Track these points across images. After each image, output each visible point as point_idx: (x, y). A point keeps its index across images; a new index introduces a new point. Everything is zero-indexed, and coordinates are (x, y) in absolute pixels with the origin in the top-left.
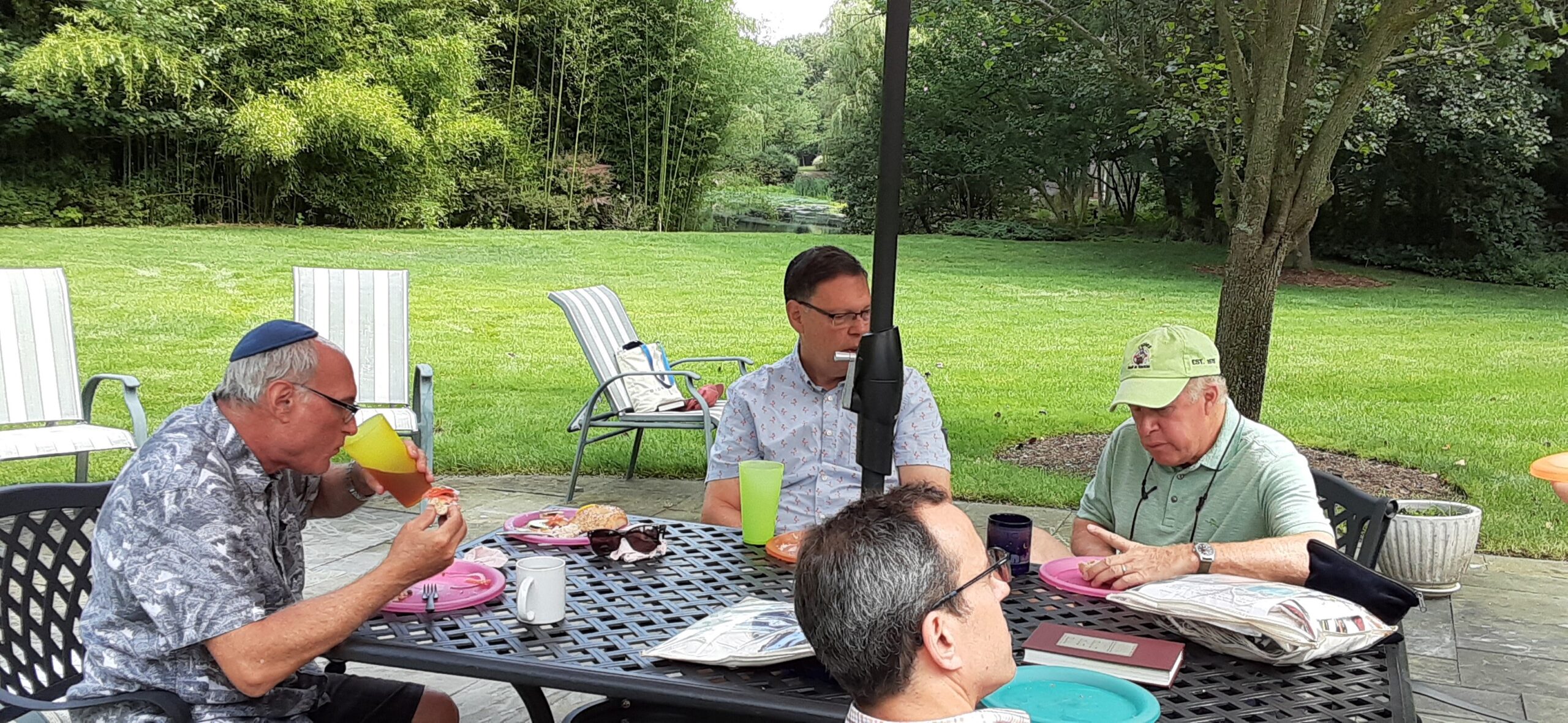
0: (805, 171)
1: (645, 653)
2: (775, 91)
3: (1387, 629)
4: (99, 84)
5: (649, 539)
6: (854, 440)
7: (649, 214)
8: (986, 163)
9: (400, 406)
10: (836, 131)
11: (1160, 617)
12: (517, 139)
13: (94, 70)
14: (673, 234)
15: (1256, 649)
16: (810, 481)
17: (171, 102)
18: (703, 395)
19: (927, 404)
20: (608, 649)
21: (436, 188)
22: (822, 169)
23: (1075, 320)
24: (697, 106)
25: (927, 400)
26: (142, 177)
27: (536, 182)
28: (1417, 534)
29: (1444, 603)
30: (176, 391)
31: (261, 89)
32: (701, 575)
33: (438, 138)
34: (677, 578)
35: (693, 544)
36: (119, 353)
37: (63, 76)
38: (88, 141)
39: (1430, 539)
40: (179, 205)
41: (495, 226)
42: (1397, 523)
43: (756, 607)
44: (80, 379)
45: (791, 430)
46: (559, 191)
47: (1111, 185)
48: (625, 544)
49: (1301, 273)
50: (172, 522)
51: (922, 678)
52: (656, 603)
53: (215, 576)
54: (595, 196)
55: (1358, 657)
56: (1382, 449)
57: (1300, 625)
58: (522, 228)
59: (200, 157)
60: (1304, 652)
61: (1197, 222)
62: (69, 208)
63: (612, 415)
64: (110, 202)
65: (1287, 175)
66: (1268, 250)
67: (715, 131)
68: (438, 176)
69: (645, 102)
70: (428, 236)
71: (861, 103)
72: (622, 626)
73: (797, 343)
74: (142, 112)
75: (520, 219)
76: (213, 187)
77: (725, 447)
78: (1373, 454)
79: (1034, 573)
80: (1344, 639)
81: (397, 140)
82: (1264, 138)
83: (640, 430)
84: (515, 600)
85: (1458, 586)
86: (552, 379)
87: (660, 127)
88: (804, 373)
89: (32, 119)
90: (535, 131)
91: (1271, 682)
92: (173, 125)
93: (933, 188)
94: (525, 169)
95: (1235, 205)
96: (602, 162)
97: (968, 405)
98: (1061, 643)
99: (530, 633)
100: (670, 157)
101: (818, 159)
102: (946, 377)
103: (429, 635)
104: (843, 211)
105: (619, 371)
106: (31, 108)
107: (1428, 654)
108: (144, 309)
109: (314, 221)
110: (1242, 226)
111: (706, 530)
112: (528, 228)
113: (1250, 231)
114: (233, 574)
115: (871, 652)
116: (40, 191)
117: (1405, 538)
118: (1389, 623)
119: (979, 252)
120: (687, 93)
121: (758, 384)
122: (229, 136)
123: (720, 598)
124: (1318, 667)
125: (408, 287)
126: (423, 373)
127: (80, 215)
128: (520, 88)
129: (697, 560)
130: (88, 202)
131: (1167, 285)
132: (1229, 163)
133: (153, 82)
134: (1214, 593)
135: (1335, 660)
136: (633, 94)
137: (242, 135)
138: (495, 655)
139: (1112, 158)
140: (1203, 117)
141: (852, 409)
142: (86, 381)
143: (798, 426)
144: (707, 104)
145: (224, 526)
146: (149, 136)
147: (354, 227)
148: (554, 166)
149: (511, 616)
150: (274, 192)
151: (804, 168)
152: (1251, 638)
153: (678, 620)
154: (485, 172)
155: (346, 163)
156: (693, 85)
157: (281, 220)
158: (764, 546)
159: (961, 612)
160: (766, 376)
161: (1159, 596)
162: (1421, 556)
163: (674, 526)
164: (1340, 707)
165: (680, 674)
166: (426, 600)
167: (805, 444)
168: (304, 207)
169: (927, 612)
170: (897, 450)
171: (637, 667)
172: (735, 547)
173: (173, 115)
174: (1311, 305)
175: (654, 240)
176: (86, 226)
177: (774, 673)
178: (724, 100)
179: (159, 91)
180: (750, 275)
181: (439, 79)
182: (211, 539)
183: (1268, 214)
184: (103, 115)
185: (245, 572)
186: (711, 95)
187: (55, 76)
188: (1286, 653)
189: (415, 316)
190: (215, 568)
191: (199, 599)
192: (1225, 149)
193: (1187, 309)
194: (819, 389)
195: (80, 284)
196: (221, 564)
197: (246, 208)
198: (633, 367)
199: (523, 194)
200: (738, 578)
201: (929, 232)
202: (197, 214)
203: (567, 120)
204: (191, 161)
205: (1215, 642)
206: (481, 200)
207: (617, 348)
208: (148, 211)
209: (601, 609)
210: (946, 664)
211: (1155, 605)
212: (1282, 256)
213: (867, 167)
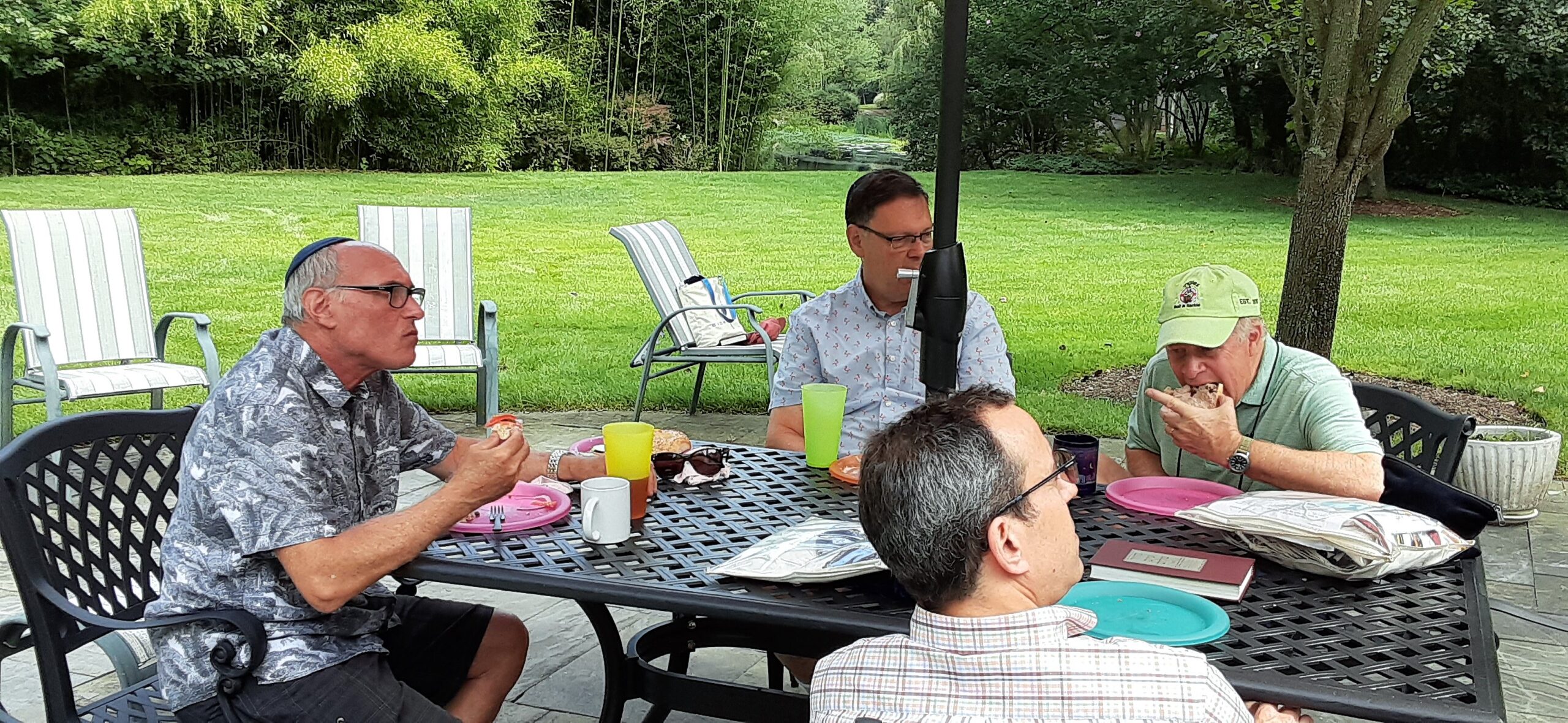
0: (866, 109)
1: (709, 570)
2: (835, 28)
3: (1464, 544)
4: (164, 30)
5: (713, 463)
6: (918, 365)
7: (710, 154)
8: (1050, 96)
9: (466, 343)
10: (897, 68)
11: (1229, 533)
12: (577, 80)
13: (159, 17)
14: (734, 174)
15: (1329, 564)
16: (874, 406)
17: (234, 49)
18: (765, 329)
19: (991, 328)
20: (672, 567)
21: (497, 132)
22: (882, 106)
23: (1140, 253)
24: (757, 44)
25: (992, 324)
26: (210, 123)
27: (596, 124)
28: (1494, 460)
29: (1520, 529)
30: (247, 332)
31: (324, 34)
32: (765, 498)
33: (499, 80)
34: (742, 501)
35: (757, 467)
36: (191, 296)
37: (130, 23)
38: (156, 89)
39: (1507, 466)
40: (245, 151)
41: (556, 168)
42: (1473, 450)
43: (820, 526)
44: (152, 320)
45: (855, 356)
46: (619, 132)
47: (1179, 116)
48: (688, 470)
49: (1375, 203)
50: (248, 436)
51: (988, 583)
52: (720, 524)
53: (288, 491)
54: (656, 137)
55: (1433, 572)
56: (1458, 377)
57: (1374, 539)
58: (583, 170)
59: (265, 104)
60: (1378, 566)
61: (1267, 152)
62: (139, 155)
63: (675, 350)
64: (179, 149)
65: (1362, 97)
66: (1342, 174)
67: (774, 69)
68: (500, 119)
69: (704, 41)
70: (490, 179)
71: (924, 36)
72: (687, 546)
73: (859, 269)
74: (206, 58)
75: (581, 161)
76: (278, 133)
77: (788, 374)
78: (1449, 383)
79: (1100, 493)
80: (1420, 553)
81: (456, 84)
82: (1339, 57)
83: (703, 364)
84: (580, 521)
85: (1536, 512)
86: (614, 317)
87: (719, 66)
88: (867, 298)
89: (101, 69)
90: (595, 72)
91: (1344, 596)
92: (239, 72)
93: (996, 123)
94: (586, 110)
95: (1307, 131)
96: (662, 102)
97: (1032, 339)
98: (1128, 559)
99: (596, 552)
100: (729, 96)
101: (879, 97)
102: (1010, 311)
103: (497, 555)
104: (904, 149)
105: (681, 306)
106: (98, 57)
107: (1504, 580)
108: (214, 253)
109: (379, 165)
110: (1316, 150)
111: (769, 454)
112: (589, 170)
113: (1324, 155)
114: (307, 491)
115: (936, 559)
116: (112, 139)
117: (1481, 464)
118: (1466, 539)
119: (1043, 186)
120: (746, 30)
121: (820, 310)
122: (293, 81)
123: (784, 519)
124: (1392, 582)
125: (471, 229)
126: (487, 309)
127: (150, 163)
128: (579, 28)
129: (761, 482)
130: (157, 150)
131: (1237, 216)
132: (1300, 85)
133: (218, 28)
134: (1286, 508)
135: (1409, 574)
136: (691, 31)
137: (305, 80)
138: (562, 573)
139: (1180, 89)
140: (1275, 38)
141: (915, 327)
142: (158, 319)
143: (861, 351)
144: (767, 42)
145: (300, 444)
146: (214, 83)
147: (417, 172)
148: (614, 107)
149: (577, 536)
150: (338, 137)
151: (865, 106)
152: (1323, 553)
153: (743, 539)
154: (547, 114)
155: (408, 107)
156: (752, 23)
157: (346, 165)
158: (827, 469)
159: (1028, 516)
160: (828, 302)
161: (1229, 513)
162: (1498, 481)
163: (738, 450)
164: (1415, 620)
165: (744, 591)
166: (493, 521)
167: (868, 370)
168: (367, 152)
169: (993, 518)
170: (961, 375)
171: (702, 584)
172: (798, 470)
173: (237, 61)
174: (1386, 234)
175: (714, 180)
176: (156, 173)
177: (839, 590)
178: (783, 37)
179: (223, 37)
180: (811, 213)
181: (499, 21)
182: (286, 456)
183: (1342, 138)
184: (169, 63)
185: (319, 490)
186: (771, 32)
187: (121, 22)
188: (1360, 567)
189: (479, 258)
190: (289, 484)
191: (273, 509)
192: (1298, 72)
193: (1257, 240)
194: (883, 314)
195: (152, 230)
196: (294, 480)
197: (311, 153)
198: (694, 302)
199: (583, 135)
200: (802, 499)
201: (992, 168)
202: (263, 161)
203: (625, 61)
204: (256, 107)
205: (1286, 557)
206: (542, 143)
207: (678, 282)
208: (215, 158)
209: (666, 530)
210: (1013, 569)
211: (1225, 521)
212: (1356, 180)
213: (929, 103)
